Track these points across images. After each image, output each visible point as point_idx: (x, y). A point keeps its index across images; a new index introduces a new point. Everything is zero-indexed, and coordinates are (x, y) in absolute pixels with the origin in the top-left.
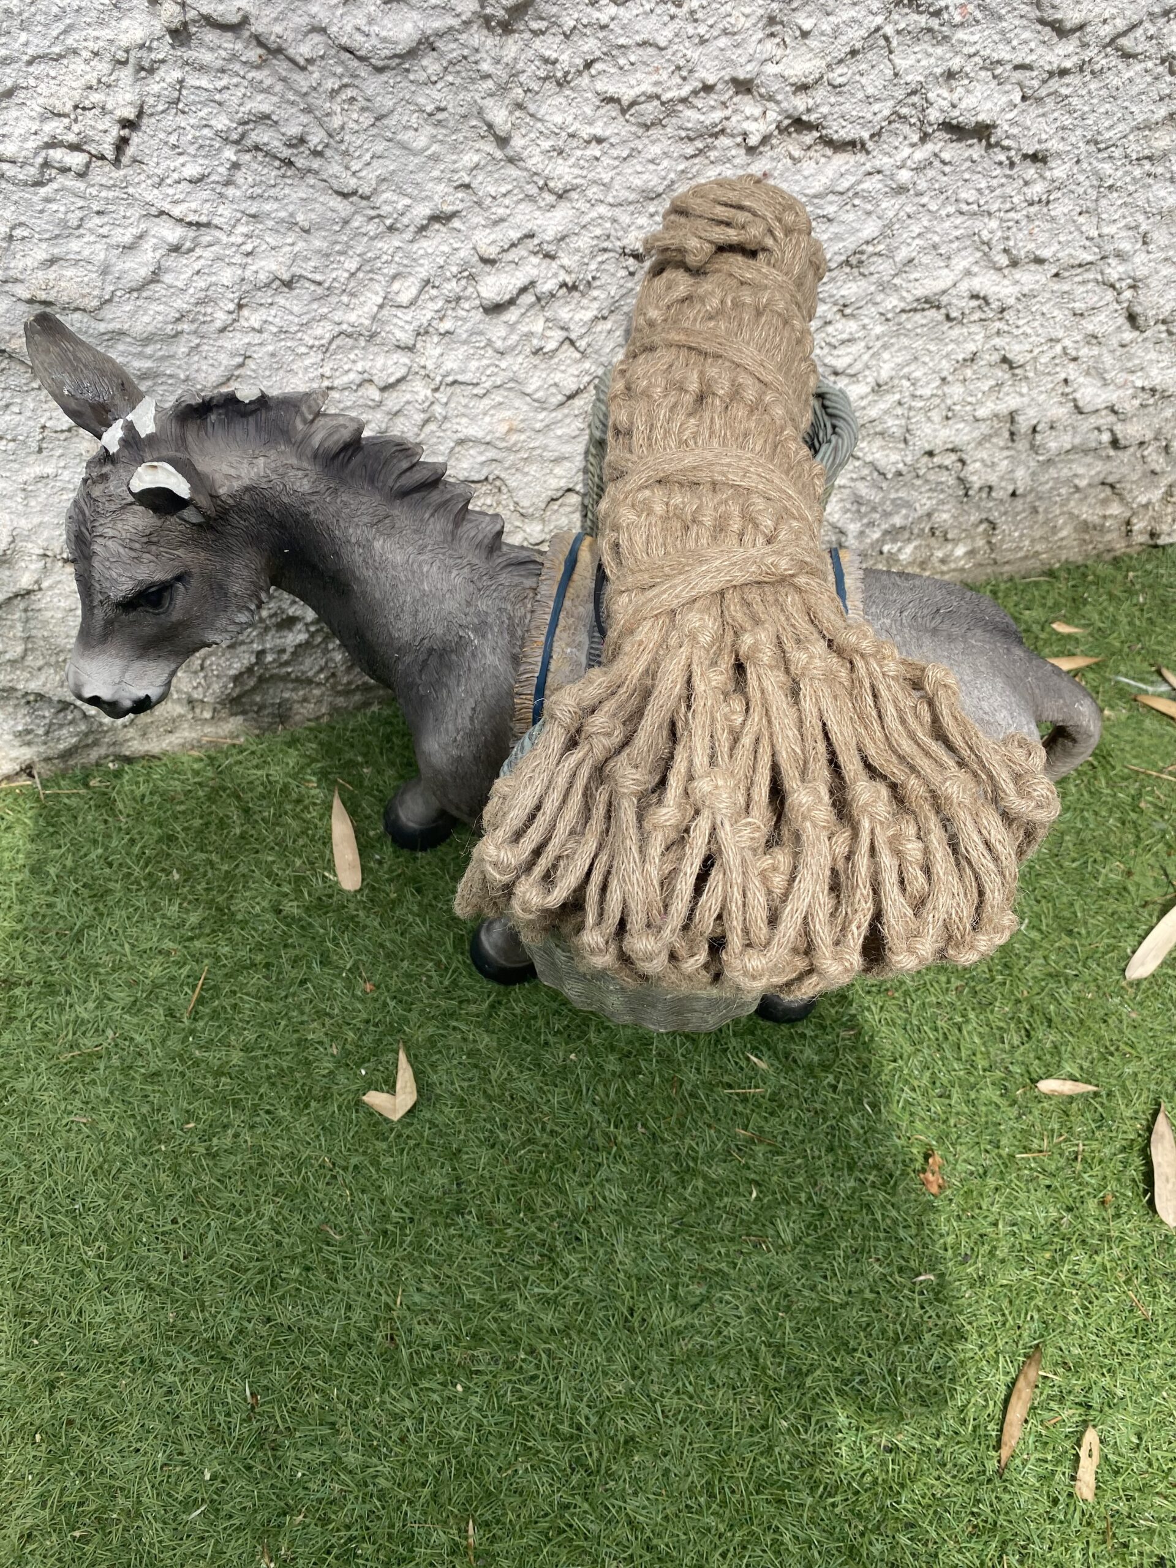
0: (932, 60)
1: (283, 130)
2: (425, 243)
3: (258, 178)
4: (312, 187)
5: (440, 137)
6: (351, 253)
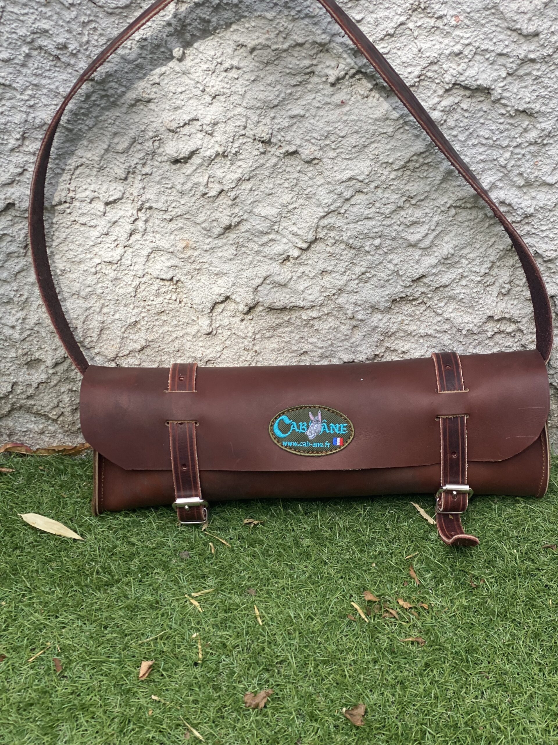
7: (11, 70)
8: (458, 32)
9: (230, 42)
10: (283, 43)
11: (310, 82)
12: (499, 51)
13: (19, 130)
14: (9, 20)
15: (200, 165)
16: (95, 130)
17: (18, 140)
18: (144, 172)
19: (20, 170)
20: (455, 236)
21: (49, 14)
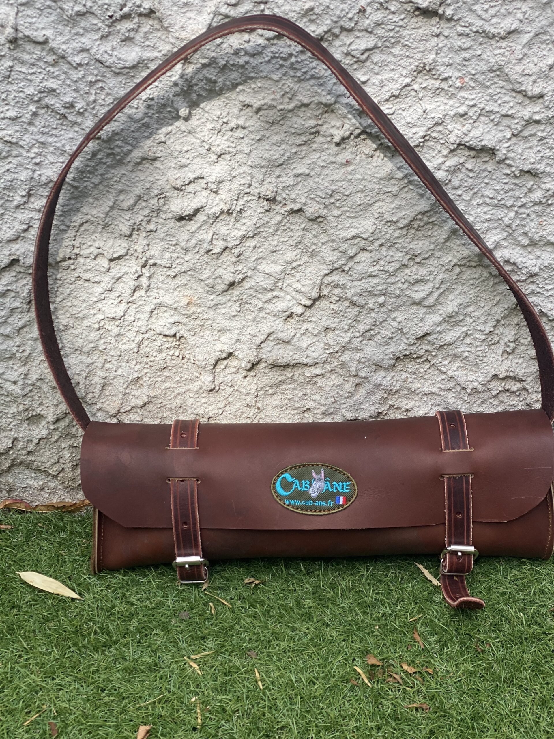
0: (447, 107)
1: (62, 98)
2: (139, 174)
3: (47, 123)
4: (77, 132)
5: (150, 114)
6: (96, 173)
7: (17, 128)
8: (463, 94)
9: (236, 103)
10: (288, 103)
11: (315, 142)
12: (504, 112)
13: (25, 187)
14: (17, 79)
15: (205, 223)
16: (101, 187)
17: (23, 197)
18: (148, 229)
19: (25, 227)
20: (460, 294)
21: (57, 73)
